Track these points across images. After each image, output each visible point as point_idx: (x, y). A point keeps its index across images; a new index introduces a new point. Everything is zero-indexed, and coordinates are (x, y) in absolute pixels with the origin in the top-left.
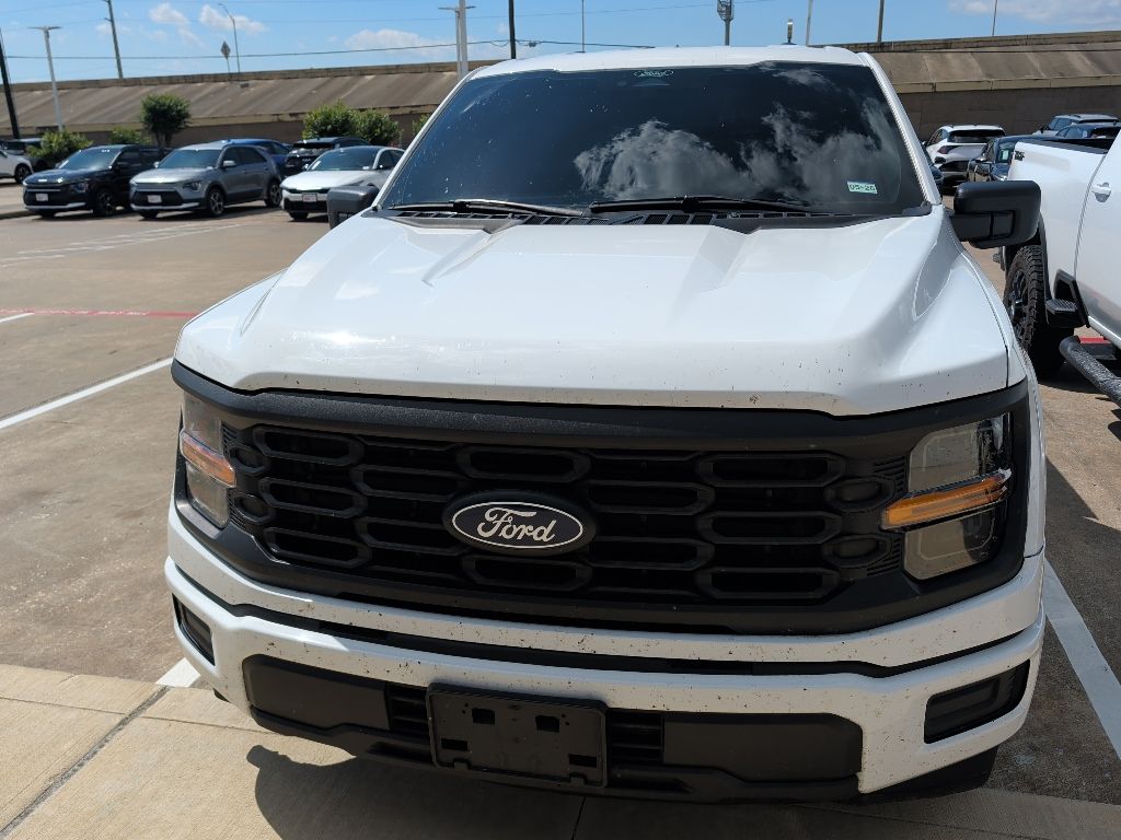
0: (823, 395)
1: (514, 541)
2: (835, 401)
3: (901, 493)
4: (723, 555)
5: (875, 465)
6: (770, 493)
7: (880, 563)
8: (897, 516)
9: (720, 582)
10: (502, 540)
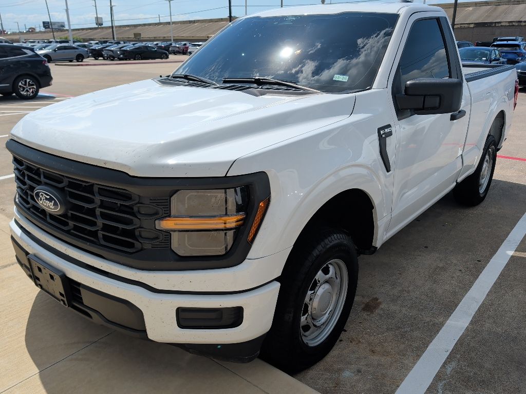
0: (126, 165)
1: (46, 206)
2: (130, 169)
3: (168, 215)
4: (106, 228)
5: (150, 200)
6: (119, 205)
7: (157, 243)
8: (167, 224)
9: (105, 238)
10: (44, 205)
